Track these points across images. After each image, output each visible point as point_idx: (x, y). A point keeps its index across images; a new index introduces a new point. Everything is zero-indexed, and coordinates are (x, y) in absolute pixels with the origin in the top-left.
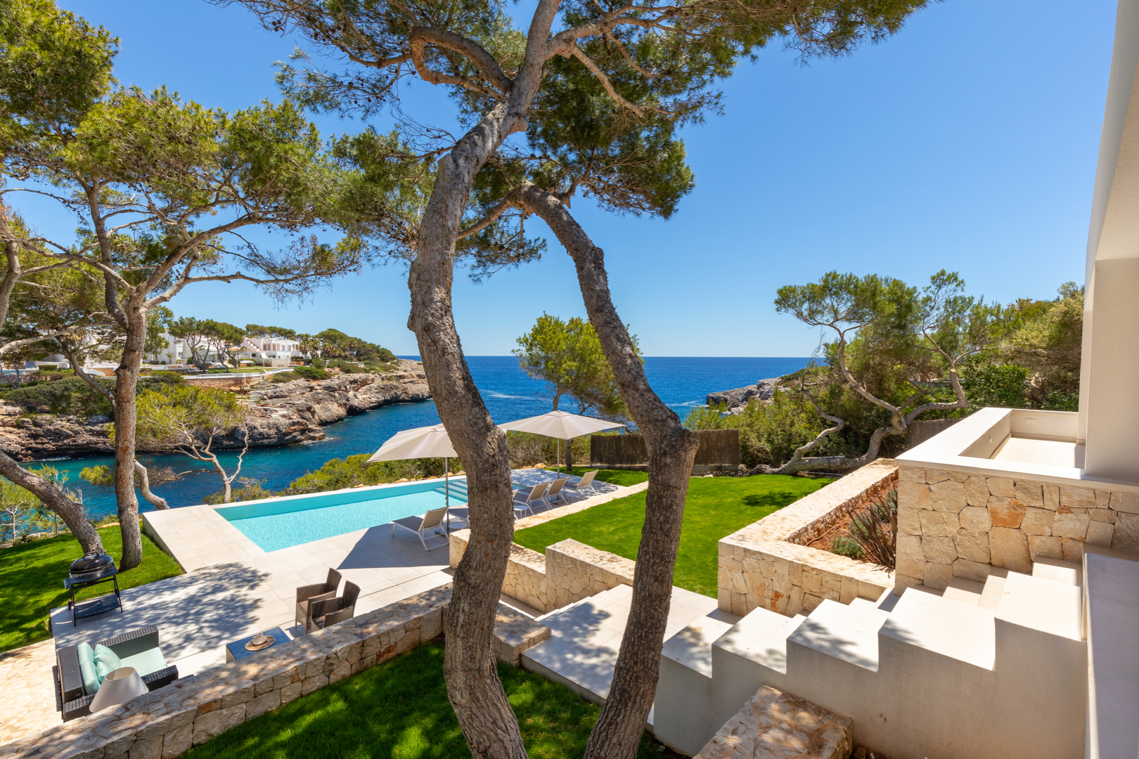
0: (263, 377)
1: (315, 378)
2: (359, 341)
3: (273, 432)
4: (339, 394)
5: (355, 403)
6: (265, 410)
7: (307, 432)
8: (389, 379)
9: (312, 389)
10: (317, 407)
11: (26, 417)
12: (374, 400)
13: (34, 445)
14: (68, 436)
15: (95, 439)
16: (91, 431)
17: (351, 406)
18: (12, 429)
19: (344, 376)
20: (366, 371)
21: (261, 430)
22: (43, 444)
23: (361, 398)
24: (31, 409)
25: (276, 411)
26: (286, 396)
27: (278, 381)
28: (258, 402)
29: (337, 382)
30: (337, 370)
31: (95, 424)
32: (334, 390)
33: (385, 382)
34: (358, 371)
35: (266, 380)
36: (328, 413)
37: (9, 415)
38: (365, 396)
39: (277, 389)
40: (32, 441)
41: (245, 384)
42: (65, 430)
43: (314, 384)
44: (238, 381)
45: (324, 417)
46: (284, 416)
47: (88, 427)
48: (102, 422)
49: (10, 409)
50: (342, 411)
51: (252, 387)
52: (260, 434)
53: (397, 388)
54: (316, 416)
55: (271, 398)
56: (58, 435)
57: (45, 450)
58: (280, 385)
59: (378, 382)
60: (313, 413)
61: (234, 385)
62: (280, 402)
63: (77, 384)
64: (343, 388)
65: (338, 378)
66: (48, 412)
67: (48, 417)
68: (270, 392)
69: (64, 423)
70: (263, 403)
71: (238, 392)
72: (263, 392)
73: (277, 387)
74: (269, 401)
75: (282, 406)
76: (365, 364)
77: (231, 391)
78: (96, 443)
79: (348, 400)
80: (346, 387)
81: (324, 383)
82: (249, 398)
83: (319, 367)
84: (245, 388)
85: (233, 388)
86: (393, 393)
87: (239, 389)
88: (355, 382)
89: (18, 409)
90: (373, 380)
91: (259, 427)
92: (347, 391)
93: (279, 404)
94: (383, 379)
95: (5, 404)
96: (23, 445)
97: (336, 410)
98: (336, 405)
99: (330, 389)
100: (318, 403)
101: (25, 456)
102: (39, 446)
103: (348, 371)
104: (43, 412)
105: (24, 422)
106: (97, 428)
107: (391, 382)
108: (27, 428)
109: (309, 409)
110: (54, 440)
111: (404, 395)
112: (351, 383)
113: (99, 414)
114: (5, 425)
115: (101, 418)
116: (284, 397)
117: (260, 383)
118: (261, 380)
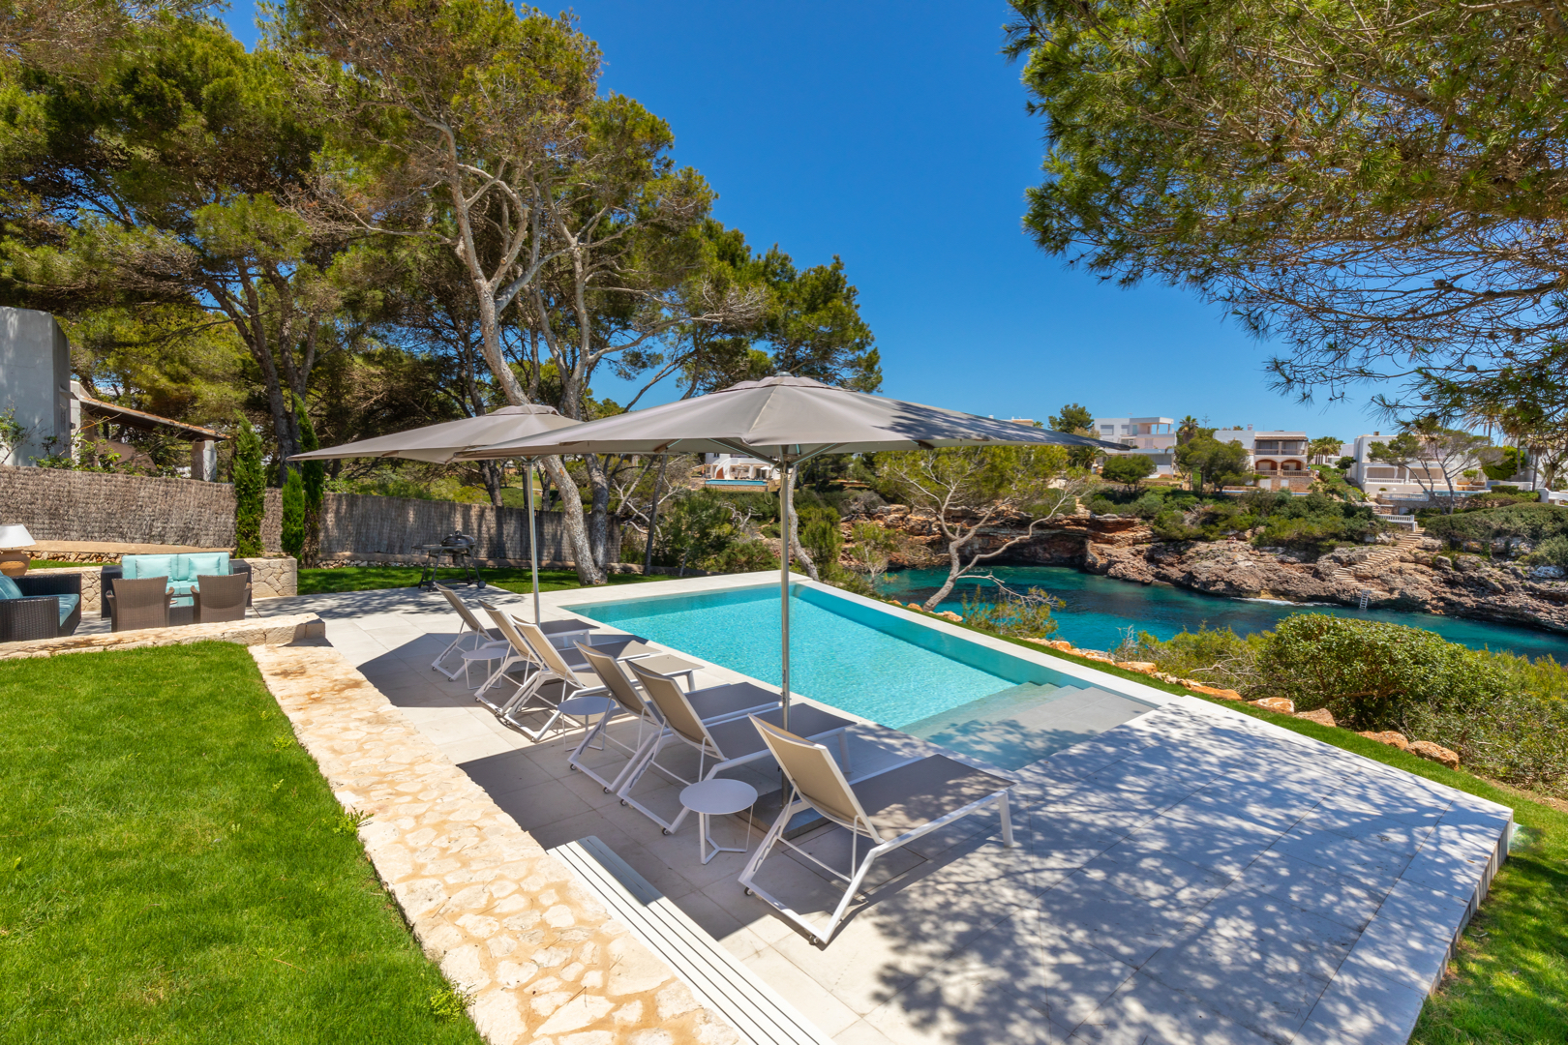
11: (1446, 554)
13: (1449, 596)
14: (1495, 591)
16: (1531, 589)
18: (1425, 568)
22: (1460, 595)
24: (1454, 545)
31: (1540, 580)
37: (1426, 549)
40: (1447, 589)
42: (1492, 581)
47: (1528, 583)
48: (1553, 578)
49: (1429, 541)
56: (1482, 587)
57: (1461, 604)
63: (1525, 514)
66: (1476, 552)
67: (1474, 558)
69: (1495, 570)
78: (1535, 610)
89: (1438, 543)
95: (1424, 534)
96: (1434, 593)
101: (1435, 608)
102: (1455, 598)
104: (1469, 550)
105: (1441, 560)
106: (1542, 586)
108: (1445, 571)
110: (1476, 594)
113: (1549, 564)
114: (1417, 561)
115: (1552, 571)
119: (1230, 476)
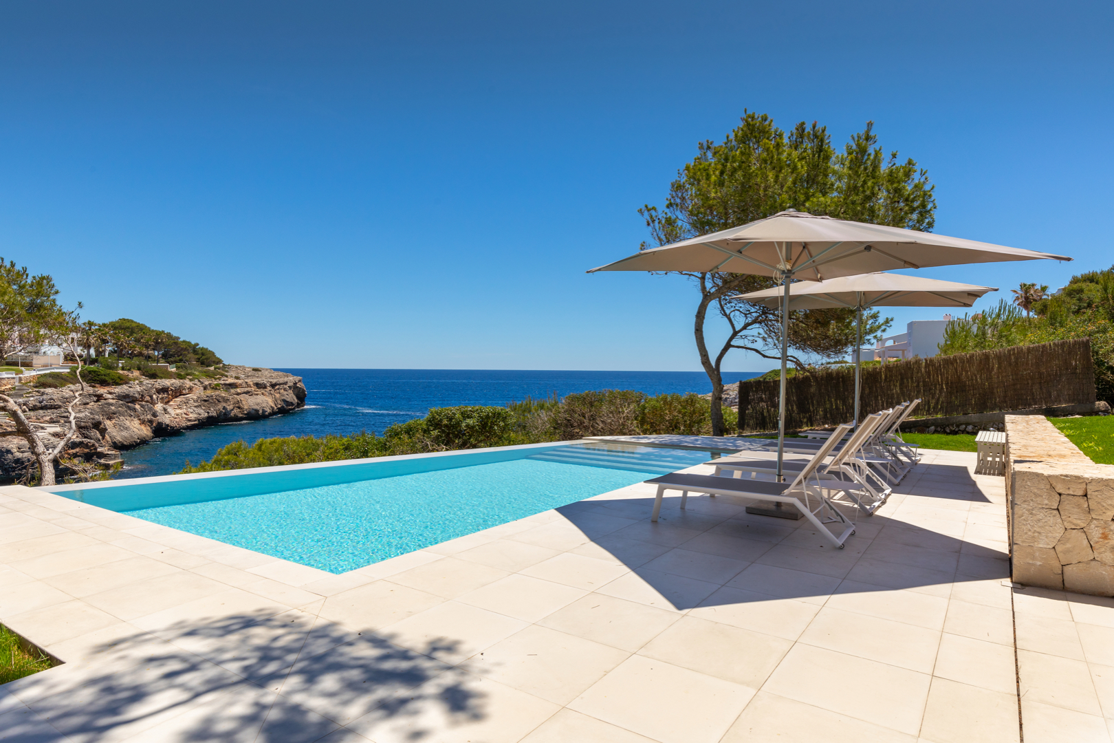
0: (20, 379)
1: (104, 383)
2: (169, 335)
4: (142, 406)
5: (166, 419)
7: (95, 458)
8: (215, 388)
9: (99, 397)
10: (108, 423)
12: (192, 416)
17: (160, 424)
19: (148, 382)
20: (180, 377)
21: (19, 455)
23: (175, 413)
25: (43, 428)
26: (60, 407)
27: (45, 385)
29: (138, 389)
30: (136, 373)
32: (134, 400)
33: (209, 392)
34: (169, 376)
35: (24, 384)
36: (124, 433)
38: (178, 411)
39: (45, 397)
43: (102, 390)
45: (119, 438)
46: (56, 435)
50: (146, 431)
52: (18, 461)
53: (226, 400)
54: (107, 436)
55: (34, 409)
58: (49, 390)
59: (198, 392)
60: (103, 431)
62: (48, 415)
64: (148, 398)
65: (137, 385)
68: (32, 401)
73: (43, 394)
74: (31, 414)
75: (52, 421)
76: (178, 368)
79: (155, 415)
80: (151, 397)
81: (118, 390)
83: (110, 367)
86: (220, 407)
88: (164, 390)
90: (191, 389)
91: (15, 450)
92: (153, 403)
93: (48, 418)
94: (205, 388)
97: (136, 429)
98: (136, 423)
99: (128, 399)
100: (110, 418)
103: (153, 376)
107: (217, 393)
109: (97, 425)
111: (236, 411)
112: (159, 391)
116: (56, 408)
117: (14, 388)
118: (17, 384)
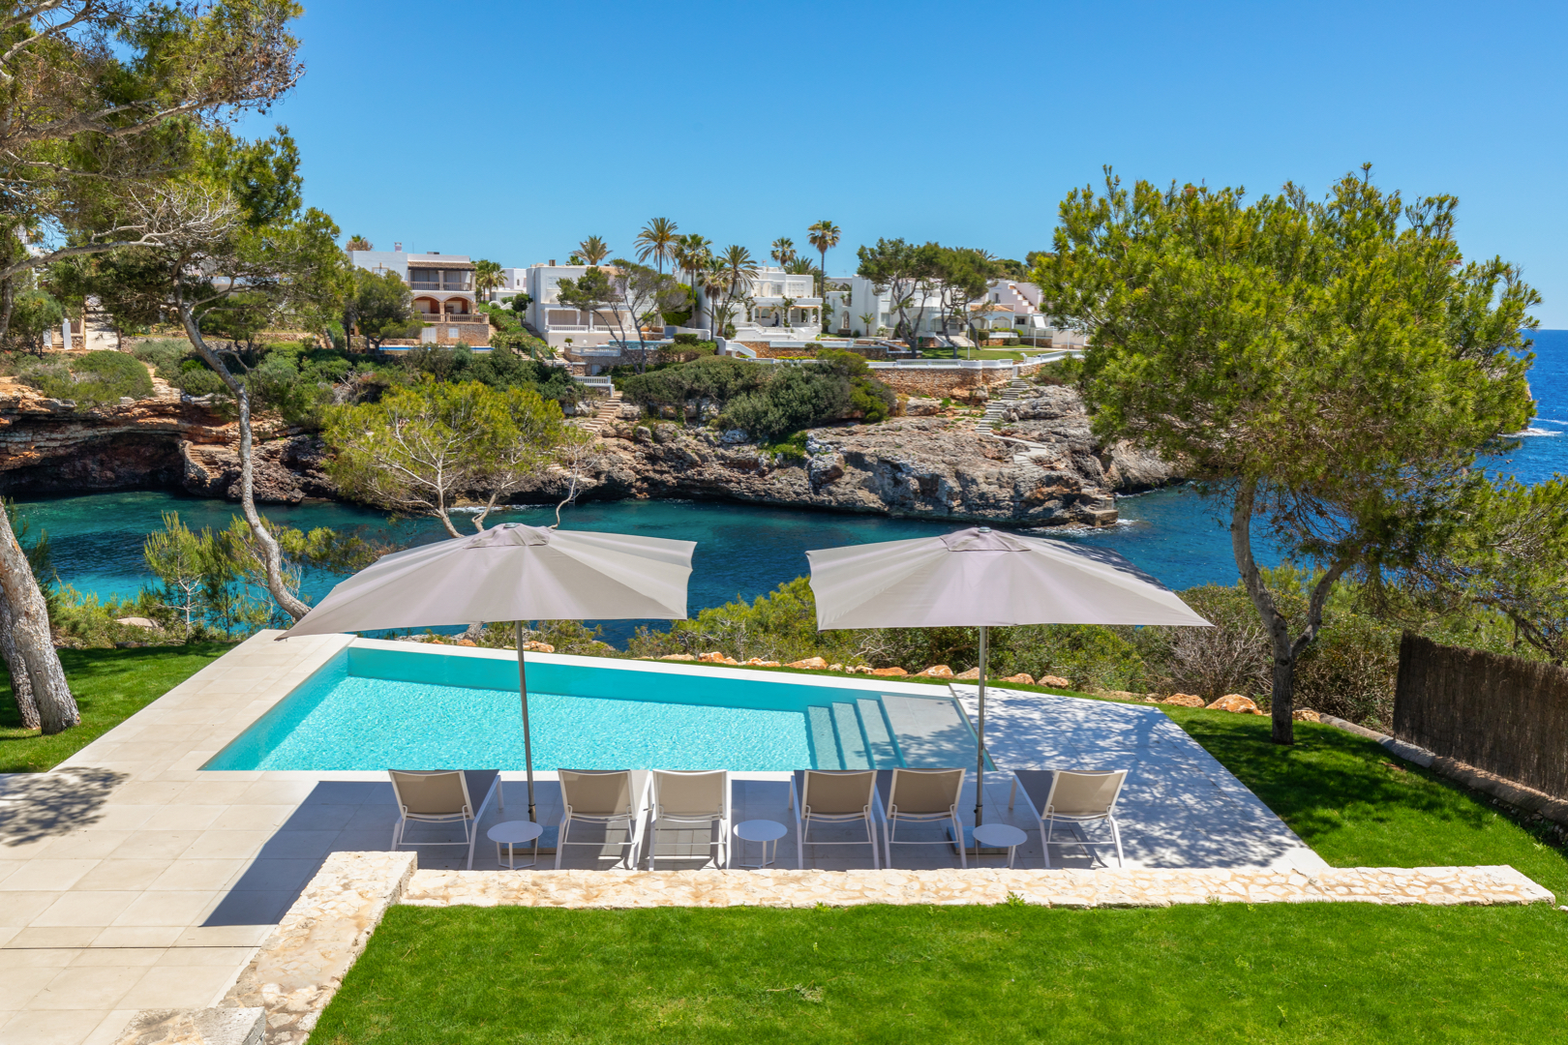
0: (1019, 369)
3: (1005, 494)
6: (1008, 444)
7: (1077, 503)
10: (1118, 447)
11: (644, 423)
13: (651, 474)
14: (693, 464)
15: (726, 473)
16: (722, 457)
18: (627, 443)
21: (984, 488)
22: (662, 473)
24: (652, 412)
25: (1027, 449)
26: (1055, 417)
27: (1044, 380)
28: (997, 426)
31: (727, 445)
35: (1022, 378)
37: (626, 418)
39: (1044, 400)
40: (649, 467)
41: (979, 385)
42: (689, 452)
44: (967, 378)
45: (1131, 474)
46: (1038, 461)
47: (720, 451)
48: (739, 443)
49: (627, 408)
51: (994, 391)
52: (982, 496)
54: (1113, 468)
55: (1025, 418)
56: (680, 460)
57: (663, 483)
58: (1050, 389)
60: (1107, 460)
61: (960, 385)
62: (1039, 428)
63: (712, 370)
66: (672, 418)
67: (671, 426)
68: (1024, 405)
69: (690, 439)
70: (1004, 429)
71: (966, 401)
72: (1011, 403)
73: (1042, 394)
74: (1019, 425)
75: (1041, 439)
77: (953, 397)
78: (729, 481)
82: (983, 415)
84: (980, 394)
85: (956, 392)
87: (966, 394)
89: (636, 409)
91: (980, 480)
93: (1036, 434)
95: (623, 400)
96: (638, 472)
101: (640, 490)
102: (657, 476)
104: (665, 416)
105: (641, 431)
106: (731, 453)
108: (646, 445)
109: (1100, 450)
110: (675, 468)
113: (735, 428)
114: (619, 435)
115: (738, 436)
116: (1051, 418)
117: (1009, 384)
118: (1015, 377)
119: (391, 326)
